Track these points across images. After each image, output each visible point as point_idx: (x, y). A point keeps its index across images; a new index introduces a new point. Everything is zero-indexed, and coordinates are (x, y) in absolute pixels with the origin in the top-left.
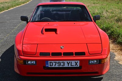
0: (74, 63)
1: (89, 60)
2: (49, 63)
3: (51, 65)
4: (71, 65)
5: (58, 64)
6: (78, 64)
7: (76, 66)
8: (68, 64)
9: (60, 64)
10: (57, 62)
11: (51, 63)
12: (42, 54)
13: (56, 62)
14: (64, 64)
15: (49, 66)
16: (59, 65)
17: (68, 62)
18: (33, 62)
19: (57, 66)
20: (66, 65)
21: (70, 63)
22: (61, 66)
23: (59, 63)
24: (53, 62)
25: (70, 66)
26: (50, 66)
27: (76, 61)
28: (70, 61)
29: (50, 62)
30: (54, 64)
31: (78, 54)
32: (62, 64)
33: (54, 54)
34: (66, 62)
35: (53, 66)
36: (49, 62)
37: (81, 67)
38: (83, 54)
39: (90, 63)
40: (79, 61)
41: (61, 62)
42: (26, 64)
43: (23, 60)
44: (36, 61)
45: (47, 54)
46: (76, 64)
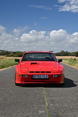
0: (46, 76)
1: (53, 75)
6: (48, 77)
10: (38, 75)
12: (30, 72)
15: (34, 78)
18: (26, 76)
19: (37, 78)
20: (42, 77)
21: (44, 76)
25: (44, 78)
30: (36, 76)
31: (47, 72)
32: (40, 77)
33: (36, 72)
34: (42, 75)
35: (36, 78)
37: (49, 78)
38: (50, 72)
40: (48, 75)
41: (40, 75)
42: (23, 77)
43: (22, 75)
44: (28, 75)
45: (33, 72)
46: (47, 77)
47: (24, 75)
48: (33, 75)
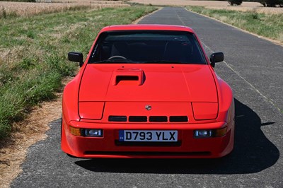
0: (169, 134)
1: (195, 131)
2: (125, 134)
3: (129, 137)
4: (163, 139)
5: (140, 135)
6: (176, 136)
7: (172, 140)
8: (158, 136)
9: (144, 136)
10: (139, 132)
11: (129, 134)
12: (112, 118)
13: (137, 133)
14: (151, 136)
15: (125, 140)
16: (143, 138)
17: (159, 132)
18: (96, 133)
19: (138, 139)
20: (155, 139)
21: (162, 134)
22: (146, 140)
23: (142, 134)
24: (132, 132)
25: (161, 140)
26: (127, 139)
27: (172, 132)
28: (162, 131)
29: (127, 133)
30: (134, 135)
31: (174, 119)
32: (147, 136)
33: (133, 119)
34: (154, 133)
35: (132, 140)
36: (125, 131)
38: (184, 119)
39: (197, 135)
40: (176, 132)
41: (146, 132)
42: (84, 135)
43: (80, 129)
44: (102, 130)
45: (122, 119)
46: (172, 137)
47: (89, 129)
48: (123, 130)
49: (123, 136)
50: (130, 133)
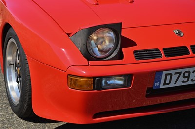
2: (163, 78)
3: (168, 82)
5: (184, 77)
9: (188, 77)
11: (169, 77)
13: (180, 73)
15: (162, 87)
16: (186, 79)
22: (189, 83)
23: (187, 74)
24: (173, 72)
26: (165, 84)
29: (166, 75)
32: (192, 76)
33: (171, 52)
35: (172, 85)
36: (164, 73)
42: (100, 88)
49: (160, 81)
50: (171, 75)
